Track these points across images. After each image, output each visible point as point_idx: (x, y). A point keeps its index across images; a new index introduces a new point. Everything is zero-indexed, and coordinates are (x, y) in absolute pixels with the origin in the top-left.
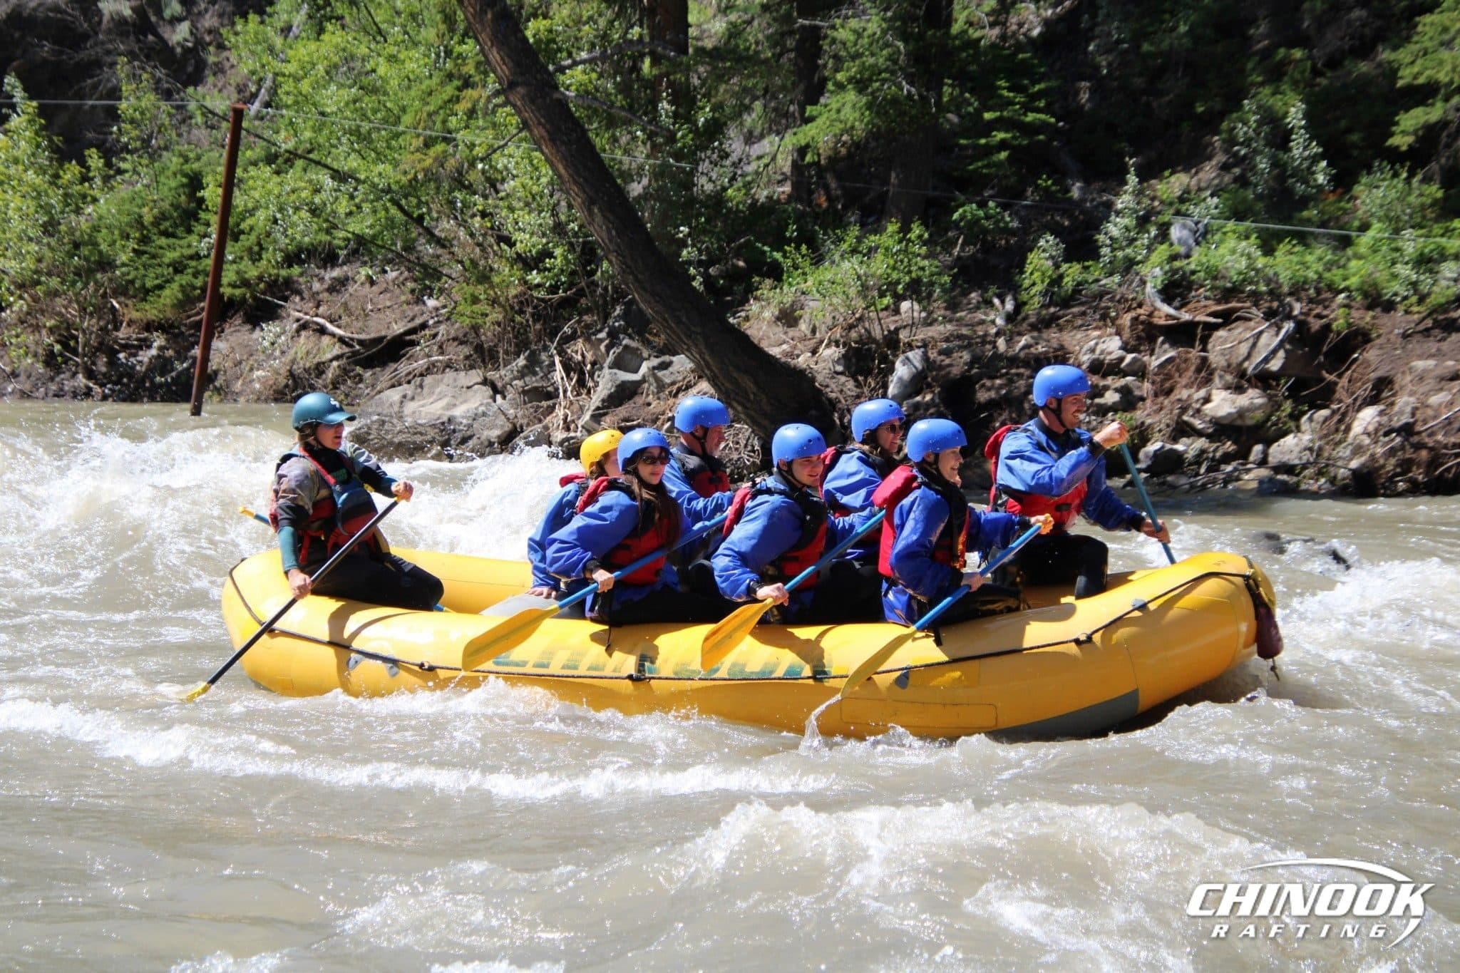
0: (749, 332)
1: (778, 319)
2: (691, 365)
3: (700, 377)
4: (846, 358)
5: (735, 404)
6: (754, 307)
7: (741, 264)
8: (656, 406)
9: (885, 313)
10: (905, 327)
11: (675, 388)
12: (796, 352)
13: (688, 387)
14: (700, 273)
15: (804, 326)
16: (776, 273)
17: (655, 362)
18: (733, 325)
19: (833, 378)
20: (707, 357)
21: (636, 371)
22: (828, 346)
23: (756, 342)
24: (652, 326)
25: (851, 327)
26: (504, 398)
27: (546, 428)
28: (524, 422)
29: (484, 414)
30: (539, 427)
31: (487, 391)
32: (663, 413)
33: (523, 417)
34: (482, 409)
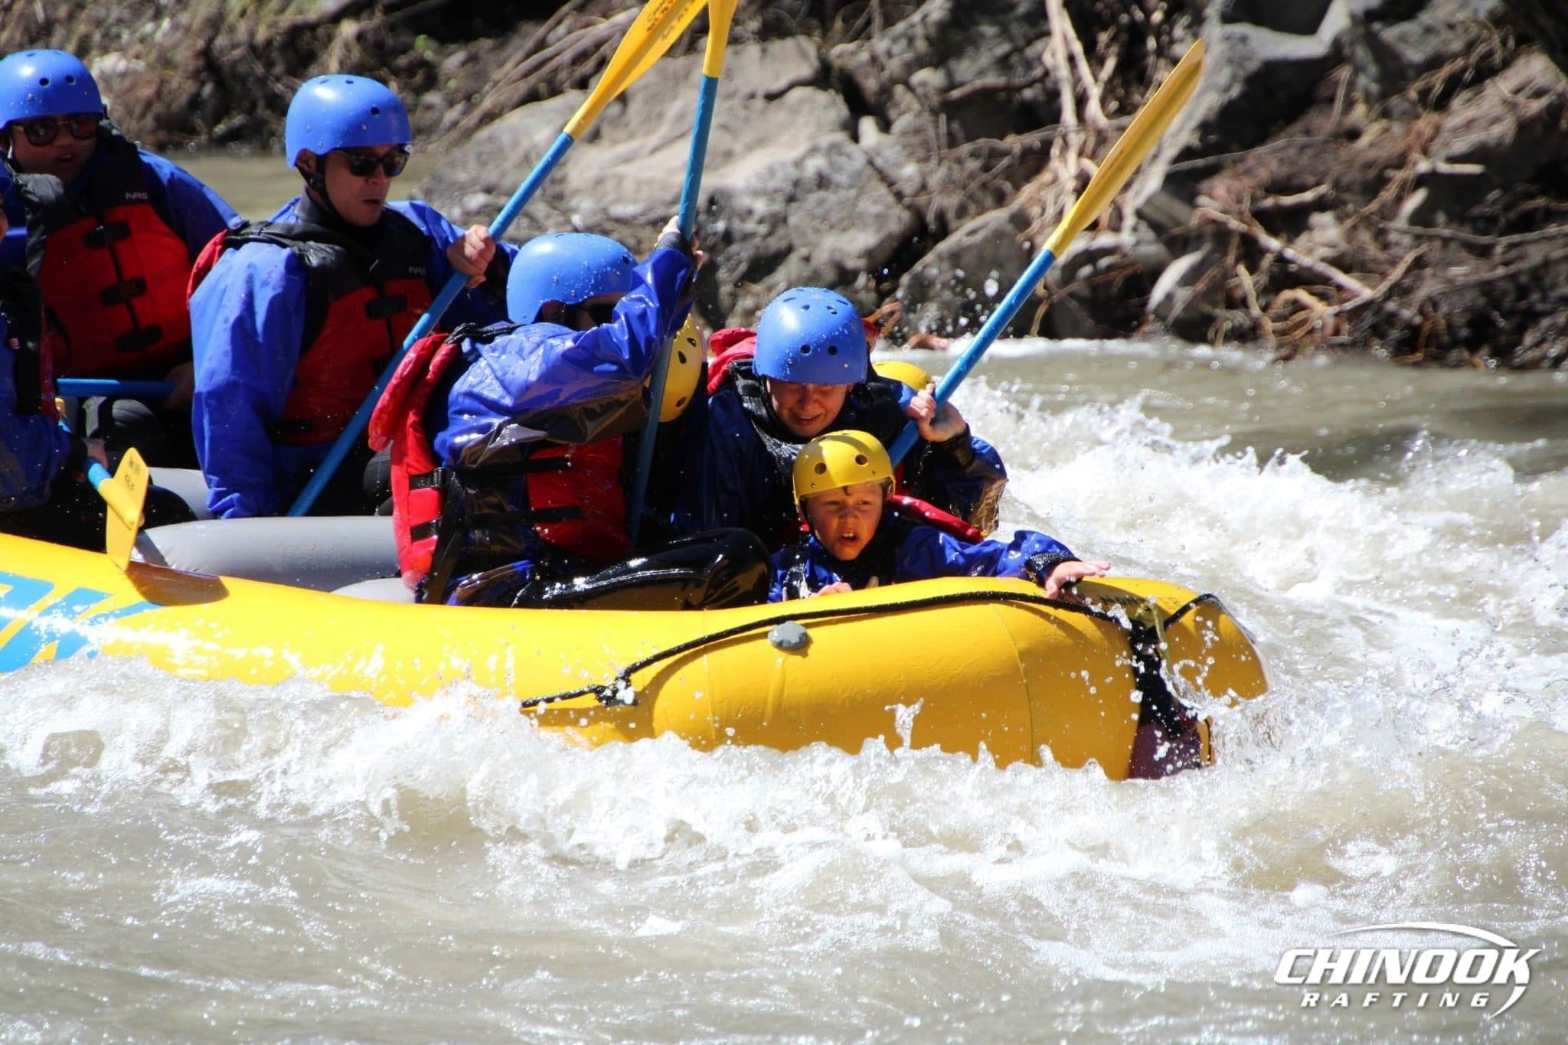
3: (1523, 41)
8: (1375, 139)
11: (1438, 79)
13: (1484, 72)
21: (1311, 29)
26: (885, 126)
27: (1021, 221)
28: (950, 202)
29: (822, 182)
30: (996, 217)
31: (830, 106)
32: (1401, 162)
33: (948, 185)
34: (815, 165)
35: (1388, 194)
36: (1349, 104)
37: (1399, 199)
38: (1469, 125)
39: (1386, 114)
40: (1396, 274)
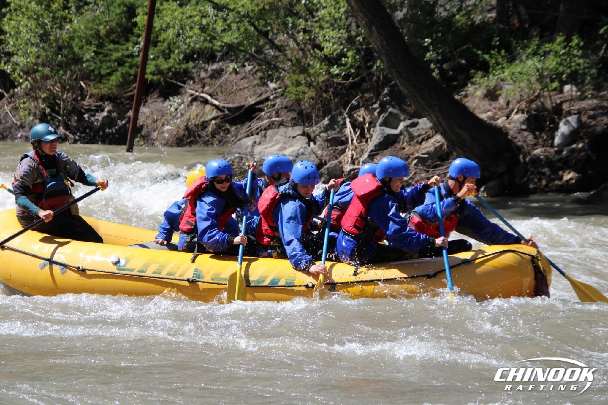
0: (467, 104)
1: (486, 96)
2: (430, 125)
3: (436, 132)
4: (527, 121)
5: (457, 149)
6: (470, 88)
7: (463, 62)
8: (408, 149)
9: (554, 93)
10: (566, 101)
11: (420, 139)
12: (497, 117)
13: (429, 138)
14: (437, 68)
15: (502, 101)
16: (485, 68)
17: (408, 122)
18: (457, 100)
19: (519, 133)
20: (441, 120)
21: (396, 128)
22: (517, 113)
23: (471, 110)
24: (407, 100)
25: (532, 101)
26: (315, 144)
27: (340, 162)
28: (327, 158)
29: (303, 154)
30: (336, 162)
31: (305, 140)
32: (413, 154)
33: (327, 155)
34: (302, 150)
35: (410, 160)
36: (403, 143)
37: (412, 161)
38: (426, 148)
39: (410, 145)
40: (411, 175)
